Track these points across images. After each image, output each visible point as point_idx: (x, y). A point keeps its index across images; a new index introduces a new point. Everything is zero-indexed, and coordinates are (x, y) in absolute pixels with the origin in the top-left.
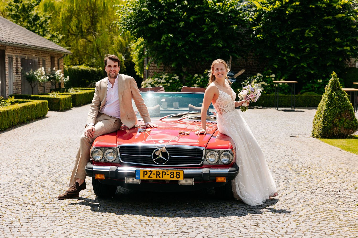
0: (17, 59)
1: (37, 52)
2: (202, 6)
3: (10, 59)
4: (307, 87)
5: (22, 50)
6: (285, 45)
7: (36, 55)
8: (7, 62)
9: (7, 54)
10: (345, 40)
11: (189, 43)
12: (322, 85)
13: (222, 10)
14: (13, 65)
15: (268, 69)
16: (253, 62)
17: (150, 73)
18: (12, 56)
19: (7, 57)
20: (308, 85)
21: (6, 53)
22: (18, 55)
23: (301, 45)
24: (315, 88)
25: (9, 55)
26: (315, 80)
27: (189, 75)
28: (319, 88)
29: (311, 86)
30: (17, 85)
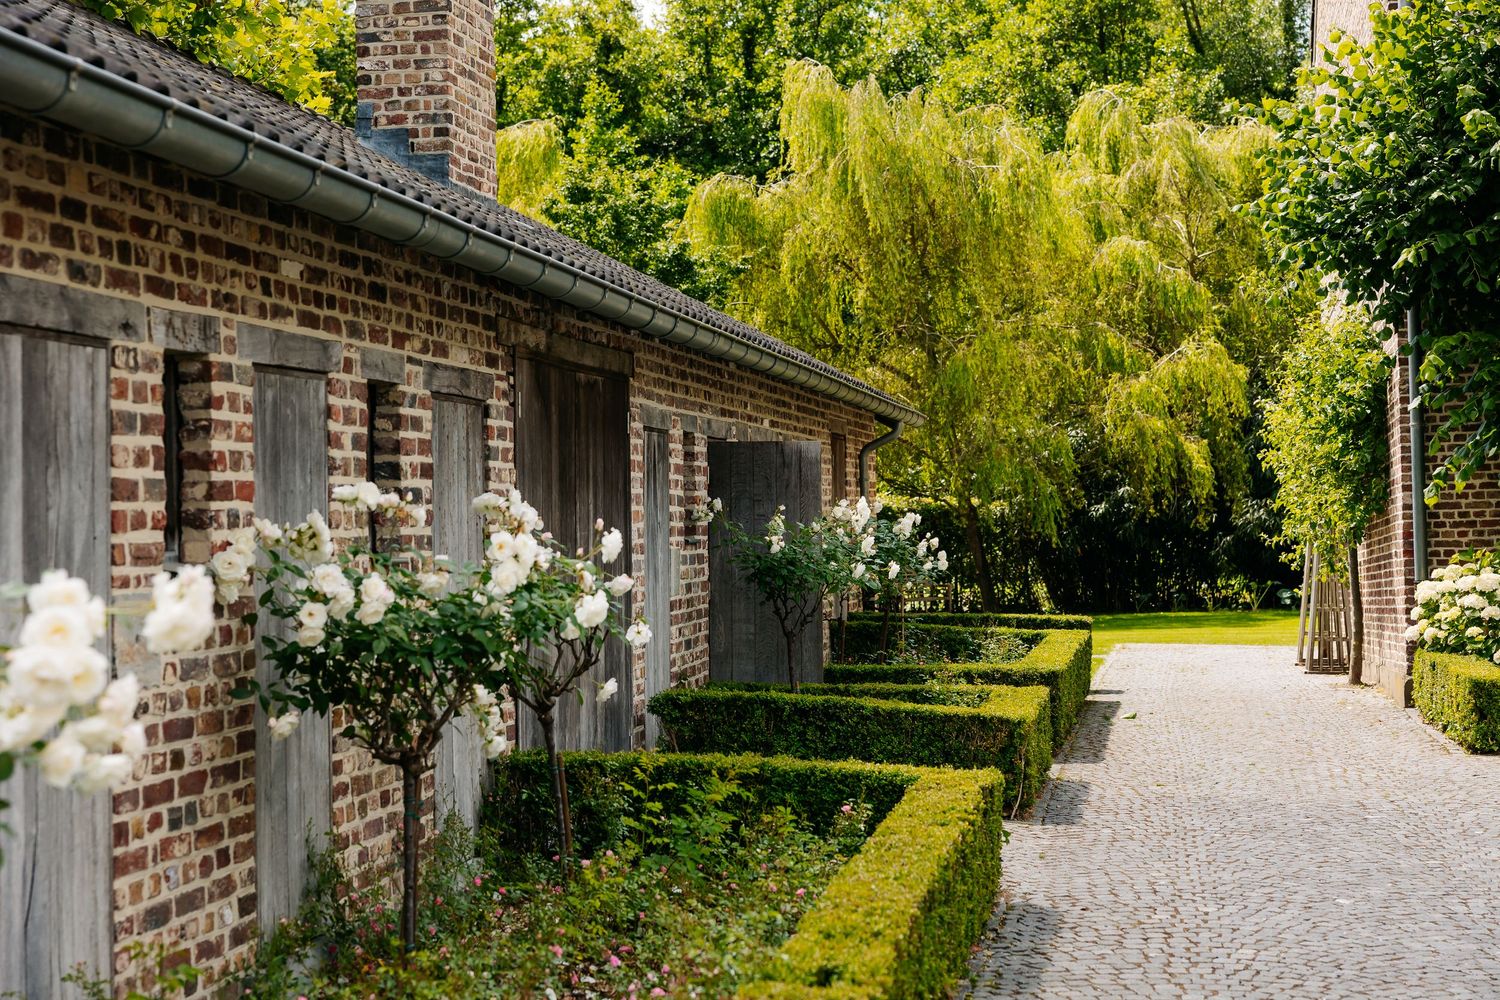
0: (688, 438)
1: (777, 402)
3: (655, 435)
5: (714, 385)
7: (775, 419)
8: (636, 457)
9: (636, 400)
14: (667, 482)
17: (1443, 525)
18: (664, 416)
19: (636, 425)
21: (631, 399)
22: (696, 414)
25: (648, 414)
30: (690, 617)
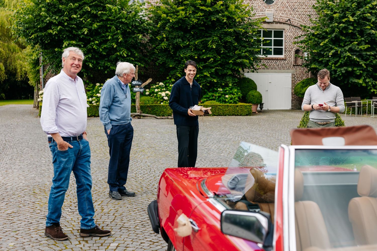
2: (105, 12)
4: (208, 96)
6: (187, 55)
10: (244, 51)
11: (92, 51)
12: (222, 94)
13: (126, 18)
15: (170, 78)
16: (150, 71)
20: (209, 94)
23: (204, 55)
24: (215, 97)
26: (215, 89)
27: (90, 84)
28: (219, 97)
29: (212, 95)
